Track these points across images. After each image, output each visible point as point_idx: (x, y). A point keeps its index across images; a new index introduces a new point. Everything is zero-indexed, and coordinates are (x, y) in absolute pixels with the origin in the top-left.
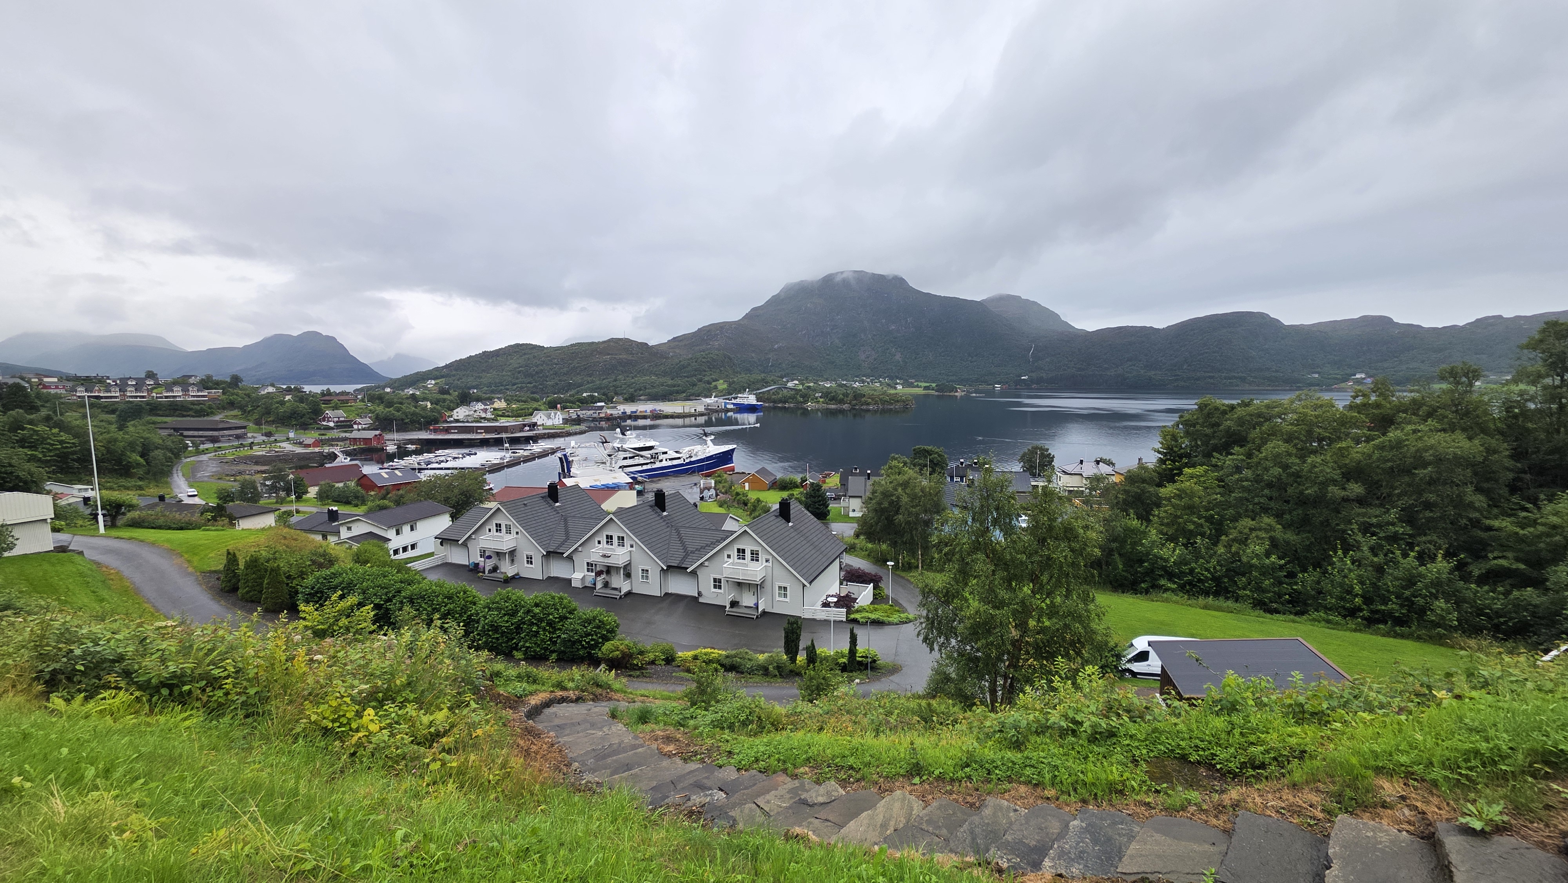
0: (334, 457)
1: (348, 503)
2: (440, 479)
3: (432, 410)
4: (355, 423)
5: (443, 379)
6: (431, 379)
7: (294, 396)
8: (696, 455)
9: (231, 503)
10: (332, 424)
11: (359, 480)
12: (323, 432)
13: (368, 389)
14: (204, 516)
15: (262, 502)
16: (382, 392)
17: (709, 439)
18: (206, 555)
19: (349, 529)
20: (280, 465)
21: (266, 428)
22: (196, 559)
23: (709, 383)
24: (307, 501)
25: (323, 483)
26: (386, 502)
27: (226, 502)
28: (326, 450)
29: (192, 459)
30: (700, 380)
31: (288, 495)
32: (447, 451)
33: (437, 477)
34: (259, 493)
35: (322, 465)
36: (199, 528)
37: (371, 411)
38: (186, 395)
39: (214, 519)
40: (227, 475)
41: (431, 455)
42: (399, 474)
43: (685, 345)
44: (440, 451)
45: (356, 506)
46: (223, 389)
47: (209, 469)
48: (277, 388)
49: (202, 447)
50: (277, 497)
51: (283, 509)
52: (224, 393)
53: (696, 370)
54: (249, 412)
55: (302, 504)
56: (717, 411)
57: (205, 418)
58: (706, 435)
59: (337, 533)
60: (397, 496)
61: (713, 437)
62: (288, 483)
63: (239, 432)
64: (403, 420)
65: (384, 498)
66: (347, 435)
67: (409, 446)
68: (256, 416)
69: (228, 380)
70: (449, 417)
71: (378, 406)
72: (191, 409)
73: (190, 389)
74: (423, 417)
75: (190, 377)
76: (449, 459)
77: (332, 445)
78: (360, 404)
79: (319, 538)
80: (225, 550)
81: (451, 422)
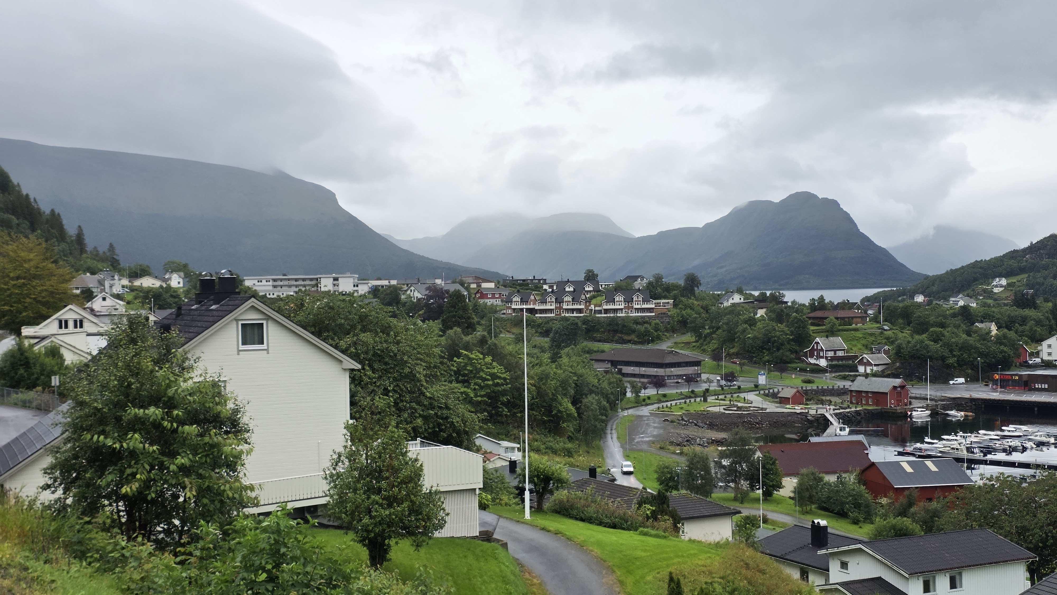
0: (823, 424)
1: (842, 514)
2: (1011, 487)
3: (999, 340)
4: (861, 362)
5: (1024, 276)
6: (1001, 276)
7: (769, 311)
9: (674, 493)
10: (823, 363)
11: (863, 471)
12: (809, 376)
13: (886, 297)
14: (642, 509)
15: (717, 495)
16: (908, 302)
18: (643, 577)
19: (844, 565)
20: (744, 433)
21: (726, 366)
22: (630, 580)
24: (778, 502)
25: (804, 471)
26: (907, 522)
27: (669, 488)
28: (813, 410)
29: (631, 412)
31: (752, 487)
32: (1024, 428)
33: (1005, 481)
34: (712, 479)
35: (805, 438)
36: (636, 530)
37: (890, 341)
38: (628, 308)
39: (654, 516)
40: (672, 443)
41: (993, 434)
42: (933, 468)
44: (1011, 427)
45: (856, 522)
46: (675, 298)
47: (650, 430)
48: (747, 296)
49: (644, 393)
50: (737, 489)
51: (745, 513)
52: (675, 305)
54: (706, 337)
55: (771, 507)
57: (650, 346)
59: (824, 570)
60: (927, 511)
62: (753, 465)
63: (690, 370)
64: (943, 359)
65: (903, 513)
66: (847, 384)
67: (953, 412)
68: (714, 344)
69: (682, 283)
70: (1032, 355)
71: (902, 329)
72: (633, 331)
73: (635, 298)
74: (981, 355)
75: (635, 278)
76: (1029, 444)
77: (822, 402)
78: (870, 327)
79: (796, 574)
80: (664, 574)
81: (1036, 366)
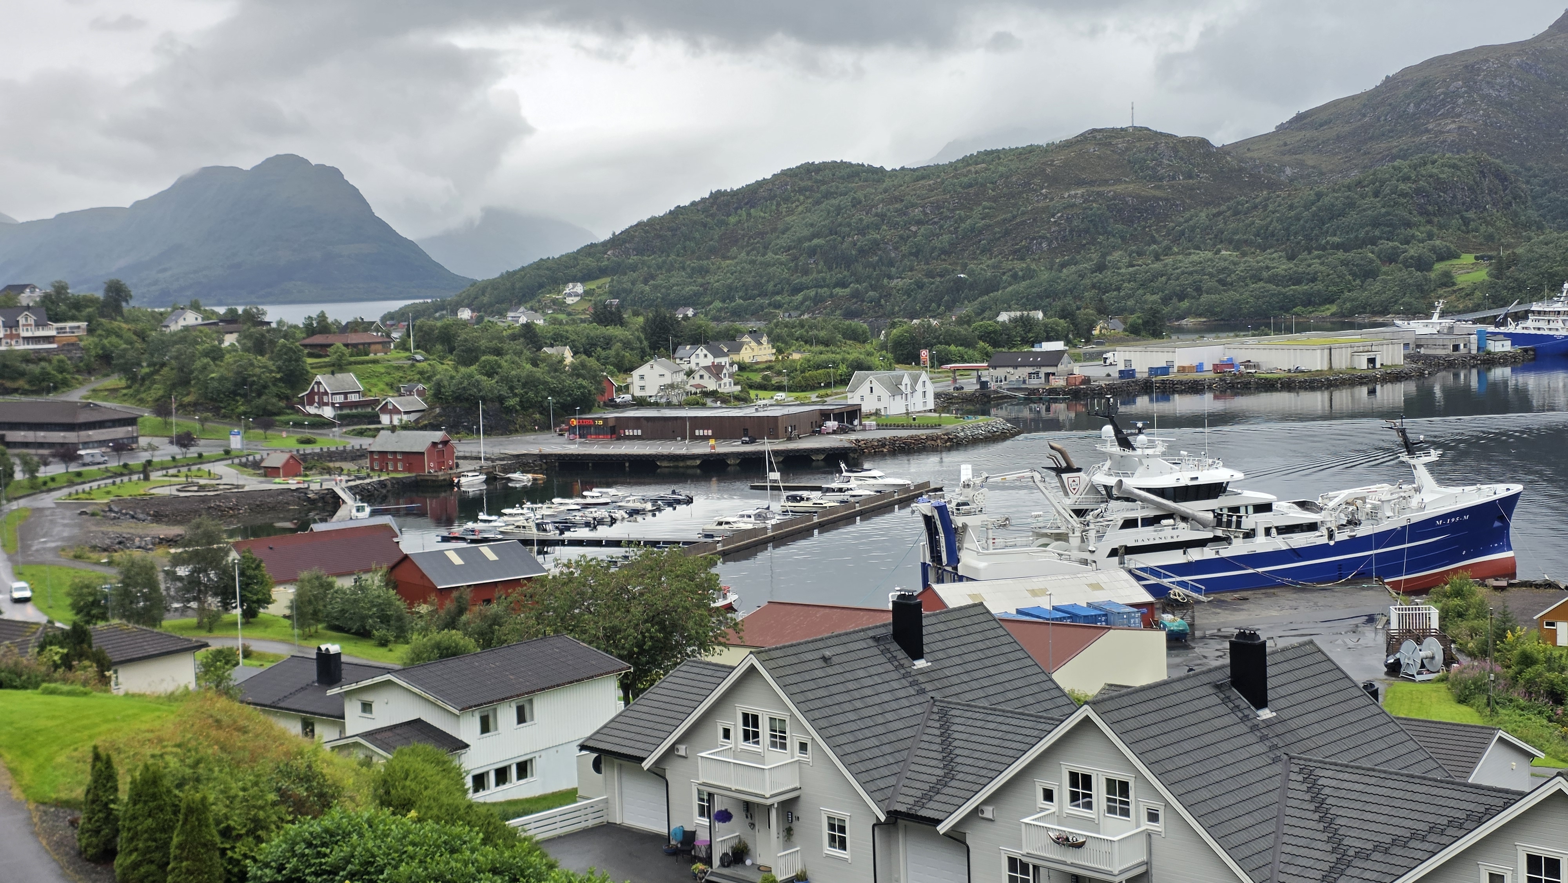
0: (331, 503)
1: (363, 634)
2: (595, 574)
3: (577, 371)
4: (384, 410)
5: (606, 281)
6: (575, 280)
7: (244, 336)
8: (1373, 515)
9: (101, 624)
10: (328, 412)
11: (393, 568)
12: (307, 433)
13: (418, 312)
14: (46, 653)
15: (169, 622)
16: (449, 319)
17: (1420, 462)
18: (50, 759)
19: (367, 707)
20: (209, 524)
21: (179, 423)
22: (28, 767)
23: (1422, 265)
24: (266, 624)
25: (305, 575)
26: (456, 636)
27: (91, 618)
28: (316, 483)
29: (22, 502)
30: (1391, 258)
31: (226, 606)
32: (612, 491)
33: (589, 568)
34: (161, 599)
35: (304, 525)
36: (36, 686)
37: (425, 376)
38: (11, 336)
39: (67, 662)
40: (94, 548)
41: (572, 503)
42: (491, 556)
43: (1339, 138)
44: (596, 492)
45: (383, 643)
46: (89, 319)
47: (57, 530)
48: (207, 315)
49: (44, 473)
50: (201, 611)
51: (216, 645)
52: (90, 331)
53: (1375, 224)
54: (143, 379)
55: (257, 633)
56: (1450, 364)
57: (51, 397)
58: (1411, 447)
59: (339, 717)
60: (484, 618)
61: (1434, 455)
62: (225, 573)
63: (120, 432)
64: (501, 399)
65: (451, 623)
66: (365, 443)
67: (516, 476)
68: (157, 391)
69: (100, 295)
70: (619, 389)
71: (441, 359)
72: (22, 374)
73: (22, 320)
74: (553, 392)
75: (21, 288)
76: (618, 514)
77: (329, 471)
78: (396, 356)
79: (294, 728)
80: (86, 750)
81: (625, 406)
